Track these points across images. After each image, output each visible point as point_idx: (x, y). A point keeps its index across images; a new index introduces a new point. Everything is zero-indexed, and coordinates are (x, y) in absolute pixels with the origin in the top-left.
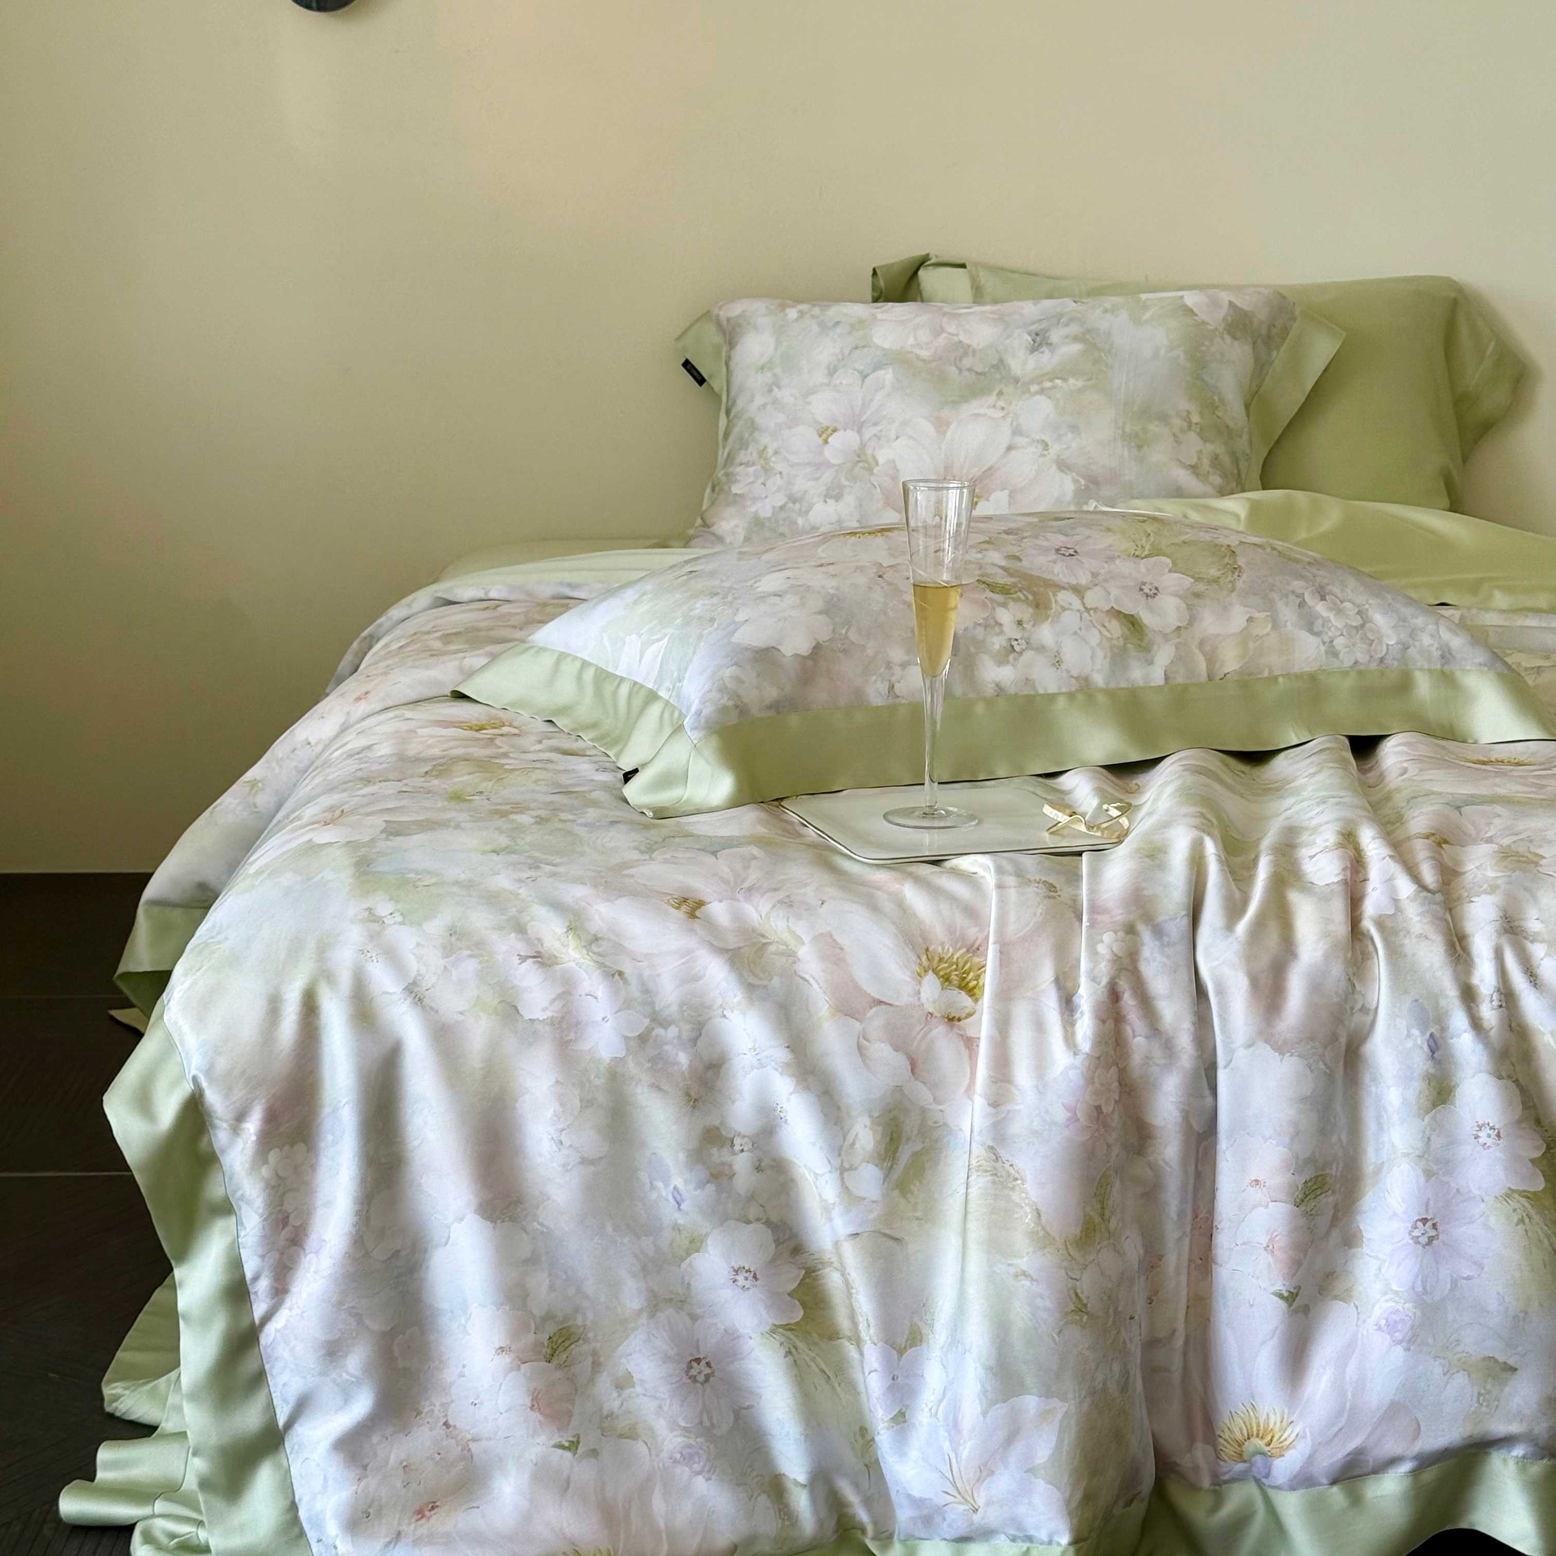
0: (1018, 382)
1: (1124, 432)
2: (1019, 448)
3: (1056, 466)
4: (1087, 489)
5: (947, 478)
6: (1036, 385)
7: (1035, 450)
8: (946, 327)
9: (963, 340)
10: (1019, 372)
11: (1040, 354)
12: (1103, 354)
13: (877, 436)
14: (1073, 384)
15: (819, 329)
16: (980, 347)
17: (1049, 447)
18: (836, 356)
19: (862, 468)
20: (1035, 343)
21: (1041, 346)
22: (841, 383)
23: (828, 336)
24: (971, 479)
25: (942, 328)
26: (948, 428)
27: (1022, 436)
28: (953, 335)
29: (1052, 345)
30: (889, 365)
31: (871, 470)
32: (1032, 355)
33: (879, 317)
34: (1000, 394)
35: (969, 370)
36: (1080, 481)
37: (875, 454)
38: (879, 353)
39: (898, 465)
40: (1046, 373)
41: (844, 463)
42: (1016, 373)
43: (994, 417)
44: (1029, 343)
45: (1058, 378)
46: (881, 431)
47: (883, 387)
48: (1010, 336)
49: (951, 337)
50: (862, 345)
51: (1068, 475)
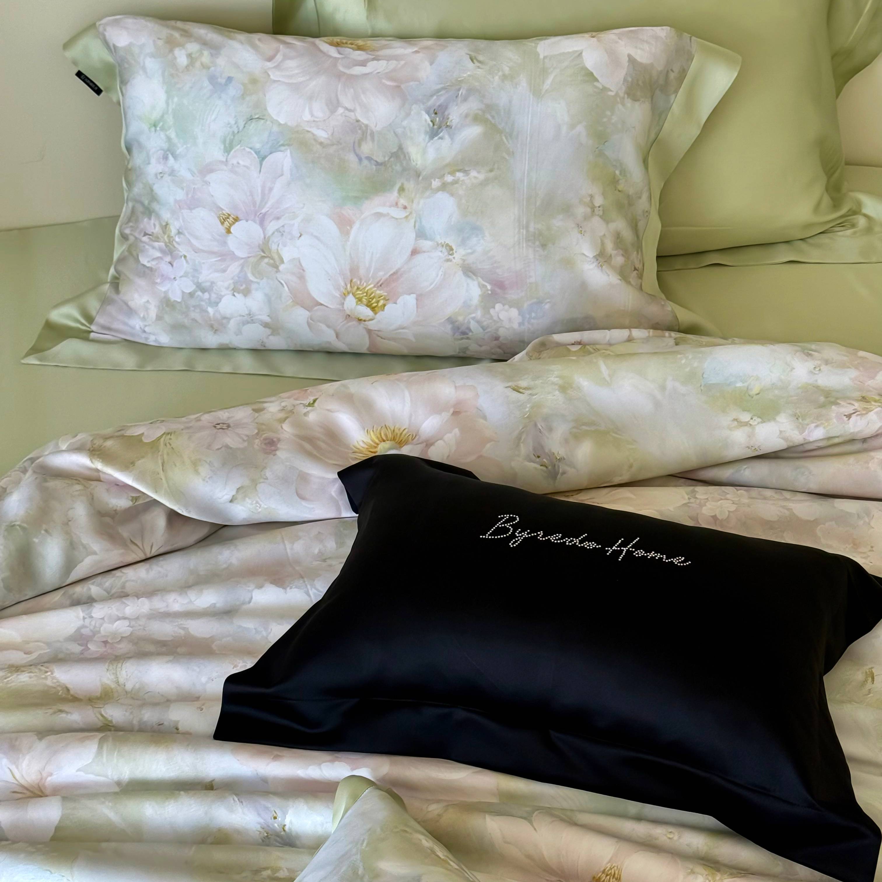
0: (419, 176)
1: (528, 231)
2: (424, 252)
3: (462, 270)
4: (494, 293)
5: (354, 281)
6: (437, 180)
7: (440, 254)
8: (342, 98)
9: (360, 118)
10: (419, 163)
11: (440, 140)
12: (504, 138)
13: (280, 232)
14: (475, 178)
15: (210, 87)
16: (378, 128)
17: (454, 251)
18: (231, 127)
19: (267, 264)
20: (434, 125)
21: (440, 130)
22: (238, 163)
23: (220, 98)
24: (378, 283)
25: (338, 100)
26: (351, 227)
27: (426, 239)
28: (350, 110)
29: (451, 128)
30: (286, 147)
31: (276, 267)
32: (432, 141)
33: (272, 77)
34: (402, 189)
35: (369, 158)
36: (486, 286)
37: (279, 251)
38: (275, 129)
39: (303, 265)
40: (447, 165)
41: (249, 257)
42: (417, 164)
43: (397, 217)
44: (429, 124)
45: (459, 171)
46: (283, 226)
47: (282, 175)
48: (408, 115)
49: (347, 113)
50: (257, 117)
51: (473, 280)
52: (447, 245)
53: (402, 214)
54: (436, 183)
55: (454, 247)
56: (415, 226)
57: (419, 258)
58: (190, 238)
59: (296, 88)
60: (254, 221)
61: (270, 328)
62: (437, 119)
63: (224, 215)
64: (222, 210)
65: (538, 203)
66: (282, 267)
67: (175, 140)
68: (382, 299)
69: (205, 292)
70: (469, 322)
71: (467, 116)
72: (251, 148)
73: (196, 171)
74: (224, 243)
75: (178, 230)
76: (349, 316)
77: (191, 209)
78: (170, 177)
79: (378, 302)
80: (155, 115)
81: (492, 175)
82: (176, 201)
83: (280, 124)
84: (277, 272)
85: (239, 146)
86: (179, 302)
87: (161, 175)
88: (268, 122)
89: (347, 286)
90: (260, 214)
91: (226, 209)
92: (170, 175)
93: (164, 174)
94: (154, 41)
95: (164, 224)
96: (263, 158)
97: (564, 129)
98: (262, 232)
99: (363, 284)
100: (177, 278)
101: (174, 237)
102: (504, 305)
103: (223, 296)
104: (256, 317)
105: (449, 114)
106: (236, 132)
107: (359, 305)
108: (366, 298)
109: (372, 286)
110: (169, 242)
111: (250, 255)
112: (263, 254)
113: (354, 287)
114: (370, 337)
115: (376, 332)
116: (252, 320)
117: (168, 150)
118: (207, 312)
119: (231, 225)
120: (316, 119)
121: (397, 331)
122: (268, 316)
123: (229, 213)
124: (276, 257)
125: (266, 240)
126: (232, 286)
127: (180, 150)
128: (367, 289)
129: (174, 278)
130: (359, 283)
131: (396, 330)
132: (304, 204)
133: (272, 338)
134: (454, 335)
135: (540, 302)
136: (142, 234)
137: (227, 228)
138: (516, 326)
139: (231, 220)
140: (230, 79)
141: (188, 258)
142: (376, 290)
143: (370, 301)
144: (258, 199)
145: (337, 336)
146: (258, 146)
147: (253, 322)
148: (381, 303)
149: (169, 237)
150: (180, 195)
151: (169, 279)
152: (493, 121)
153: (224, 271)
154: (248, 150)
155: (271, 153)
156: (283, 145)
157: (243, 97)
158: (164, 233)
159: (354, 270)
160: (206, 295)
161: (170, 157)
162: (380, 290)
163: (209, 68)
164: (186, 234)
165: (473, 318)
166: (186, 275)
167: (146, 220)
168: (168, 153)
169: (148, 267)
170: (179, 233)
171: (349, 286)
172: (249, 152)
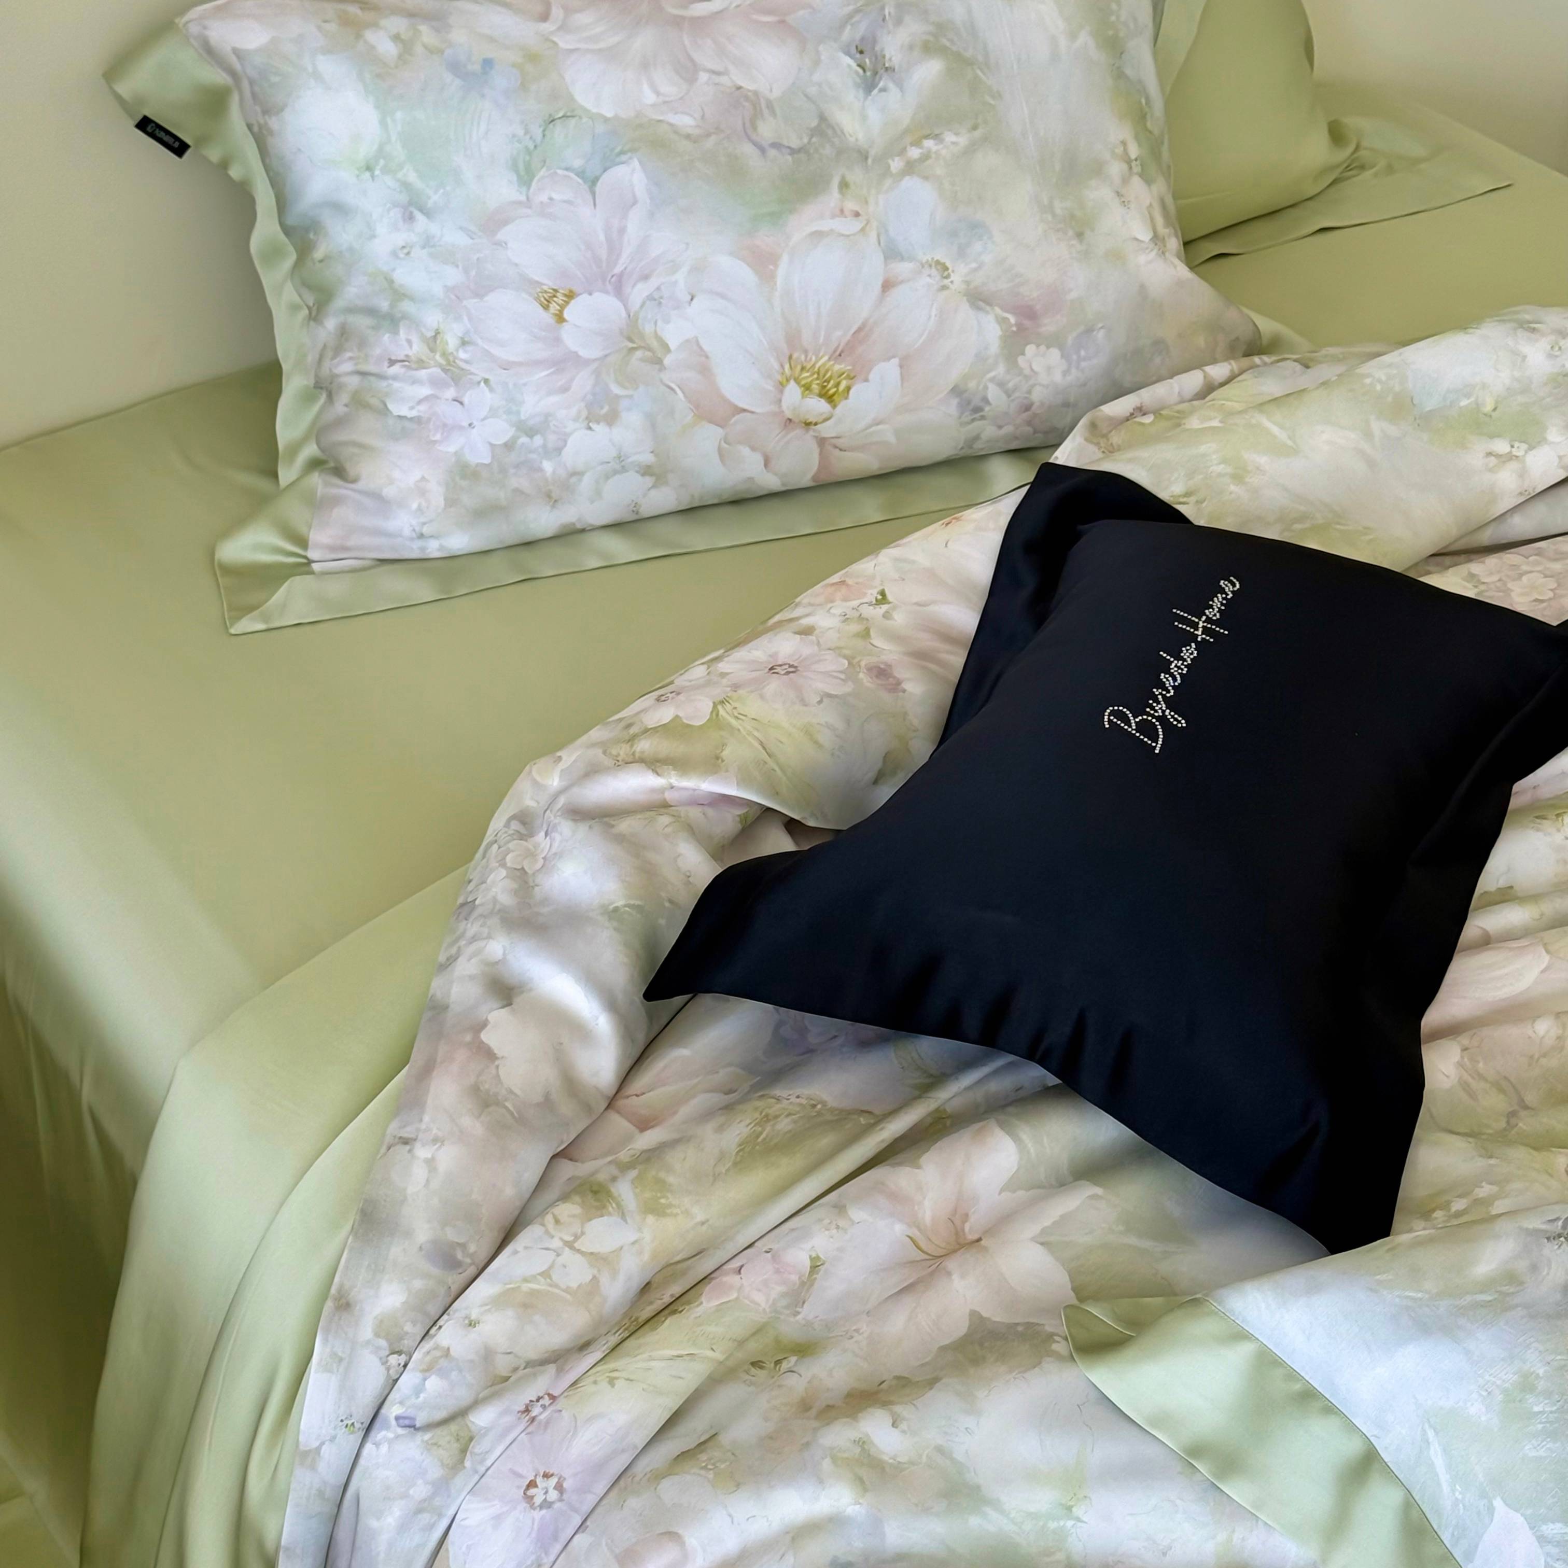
0: (866, 158)
1: (1054, 215)
2: (902, 282)
3: (968, 301)
4: (1021, 328)
5: (795, 356)
6: (897, 159)
7: (928, 280)
8: (697, 56)
9: (740, 83)
10: (860, 136)
11: (883, 94)
12: (979, 72)
13: (655, 300)
14: (953, 143)
15: (458, 82)
16: (776, 93)
17: (950, 271)
18: (519, 141)
19: (642, 360)
20: (864, 71)
21: (878, 76)
22: (551, 199)
23: (483, 96)
24: (835, 351)
25: (692, 61)
26: (776, 266)
27: (902, 259)
28: (718, 73)
29: (894, 70)
30: (629, 154)
31: (659, 362)
32: (870, 98)
33: (562, 45)
34: (844, 185)
35: (776, 145)
36: (1008, 319)
37: (659, 333)
38: (600, 128)
39: (705, 347)
40: (906, 131)
41: (606, 356)
42: (857, 140)
43: (848, 233)
44: (857, 73)
45: (927, 137)
46: (658, 289)
47: (635, 202)
48: (817, 62)
49: (717, 79)
50: (560, 115)
51: (987, 312)
52: (938, 263)
53: (851, 226)
54: (896, 164)
55: (948, 264)
56: (879, 243)
57: (897, 294)
58: (487, 347)
59: (612, 55)
60: (607, 292)
61: (651, 475)
62: (867, 61)
63: (546, 292)
64: (539, 284)
65: (1058, 167)
66: (667, 361)
67: (418, 184)
68: (845, 378)
69: (536, 434)
70: (986, 388)
71: (911, 47)
72: (567, 169)
73: (473, 228)
74: (558, 340)
75: (462, 338)
76: (790, 420)
77: (479, 294)
78: (425, 251)
79: (837, 385)
80: (365, 151)
81: (977, 134)
82: (448, 289)
83: (606, 120)
84: (660, 370)
85: (544, 169)
86: (488, 465)
87: (405, 251)
88: (585, 120)
89: (782, 366)
90: (612, 276)
91: (545, 281)
92: (423, 247)
93: (411, 247)
94: (319, 28)
95: (430, 334)
96: (594, 182)
97: (1063, 42)
98: (622, 307)
99: (811, 359)
100: (475, 423)
101: (455, 353)
102: (1038, 346)
103: (568, 435)
104: (630, 460)
105: (882, 50)
106: (532, 147)
107: (806, 397)
108: (818, 382)
109: (826, 358)
110: (449, 363)
111: (607, 352)
112: (631, 345)
113: (796, 367)
114: (821, 453)
115: (834, 441)
116: (623, 467)
117: (410, 203)
118: (540, 470)
119: (562, 308)
120: (667, 99)
121: (868, 431)
122: (652, 452)
123: (555, 288)
124: (655, 344)
125: (632, 320)
126: (585, 413)
127: (434, 198)
128: (817, 366)
129: (470, 425)
130: (803, 357)
131: (866, 429)
132: (687, 244)
133: (653, 493)
134: (960, 417)
135: (1089, 331)
136: (386, 364)
137: (556, 315)
138: (1058, 377)
139: (560, 298)
140: (488, 63)
141: (492, 383)
142: (833, 365)
143: (825, 386)
144: (603, 253)
145: (767, 464)
146: (577, 163)
147: (624, 470)
148: (843, 384)
149: (444, 354)
150: (453, 275)
151: (461, 428)
152: (954, 48)
153: (565, 389)
154: (560, 172)
155: (605, 170)
156: (622, 153)
157: (524, 87)
158: (432, 350)
159: (793, 338)
160: (538, 440)
161: (418, 215)
162: (840, 364)
163: (441, 52)
164: (479, 342)
165: (992, 380)
166: (493, 413)
167: (386, 337)
168: (412, 209)
169: (411, 419)
170: (464, 343)
171: (787, 367)
172: (566, 176)
